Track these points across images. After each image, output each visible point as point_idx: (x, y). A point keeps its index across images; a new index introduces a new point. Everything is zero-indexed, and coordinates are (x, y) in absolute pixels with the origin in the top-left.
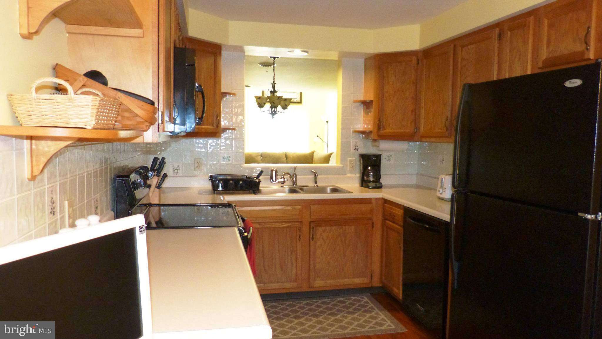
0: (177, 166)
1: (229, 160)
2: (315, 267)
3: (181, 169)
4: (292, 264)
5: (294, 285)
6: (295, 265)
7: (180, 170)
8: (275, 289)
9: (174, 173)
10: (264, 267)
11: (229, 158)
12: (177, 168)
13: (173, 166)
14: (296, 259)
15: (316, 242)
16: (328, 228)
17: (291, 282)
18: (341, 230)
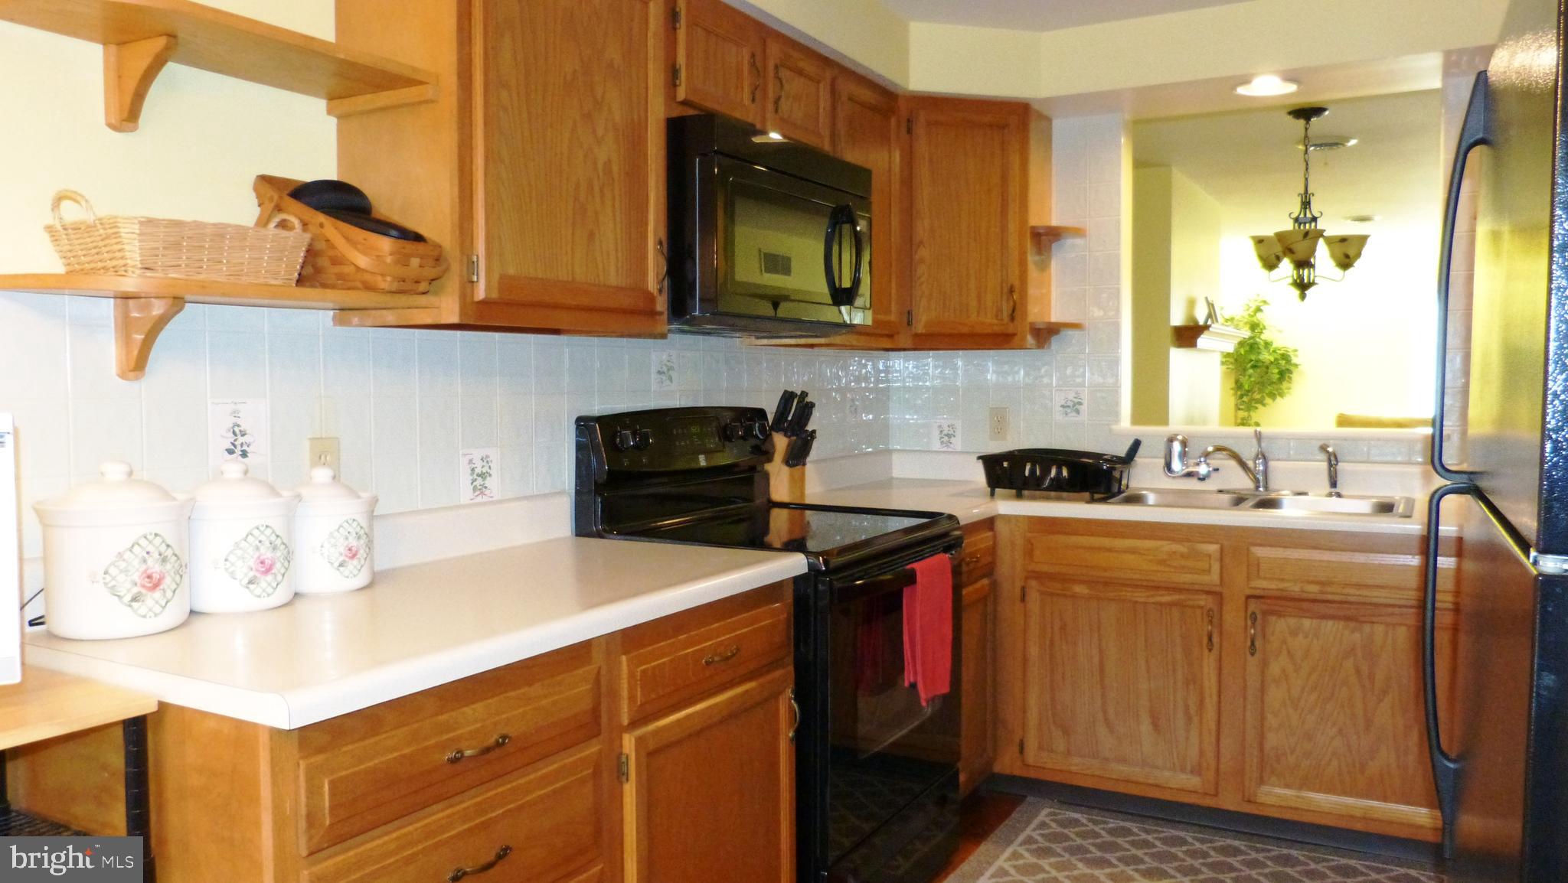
0: (949, 426)
1: (1078, 412)
2: (1262, 737)
3: (958, 433)
4: (1189, 719)
5: (1193, 782)
6: (1196, 720)
7: (954, 436)
8: (1137, 783)
9: (942, 443)
10: (1105, 712)
11: (1077, 406)
12: (950, 432)
13: (940, 426)
14: (1201, 704)
15: (1264, 664)
16: (1307, 623)
17: (1183, 770)
18: (1357, 636)
